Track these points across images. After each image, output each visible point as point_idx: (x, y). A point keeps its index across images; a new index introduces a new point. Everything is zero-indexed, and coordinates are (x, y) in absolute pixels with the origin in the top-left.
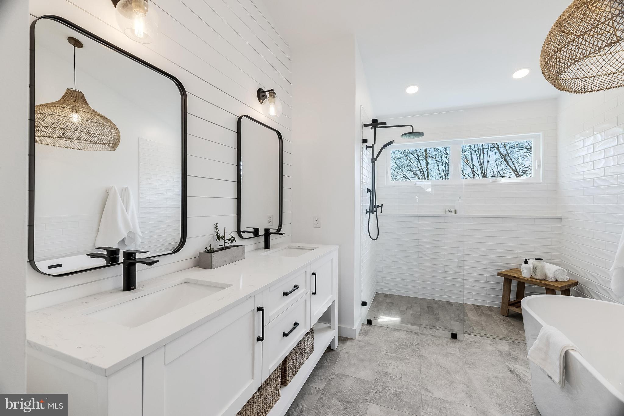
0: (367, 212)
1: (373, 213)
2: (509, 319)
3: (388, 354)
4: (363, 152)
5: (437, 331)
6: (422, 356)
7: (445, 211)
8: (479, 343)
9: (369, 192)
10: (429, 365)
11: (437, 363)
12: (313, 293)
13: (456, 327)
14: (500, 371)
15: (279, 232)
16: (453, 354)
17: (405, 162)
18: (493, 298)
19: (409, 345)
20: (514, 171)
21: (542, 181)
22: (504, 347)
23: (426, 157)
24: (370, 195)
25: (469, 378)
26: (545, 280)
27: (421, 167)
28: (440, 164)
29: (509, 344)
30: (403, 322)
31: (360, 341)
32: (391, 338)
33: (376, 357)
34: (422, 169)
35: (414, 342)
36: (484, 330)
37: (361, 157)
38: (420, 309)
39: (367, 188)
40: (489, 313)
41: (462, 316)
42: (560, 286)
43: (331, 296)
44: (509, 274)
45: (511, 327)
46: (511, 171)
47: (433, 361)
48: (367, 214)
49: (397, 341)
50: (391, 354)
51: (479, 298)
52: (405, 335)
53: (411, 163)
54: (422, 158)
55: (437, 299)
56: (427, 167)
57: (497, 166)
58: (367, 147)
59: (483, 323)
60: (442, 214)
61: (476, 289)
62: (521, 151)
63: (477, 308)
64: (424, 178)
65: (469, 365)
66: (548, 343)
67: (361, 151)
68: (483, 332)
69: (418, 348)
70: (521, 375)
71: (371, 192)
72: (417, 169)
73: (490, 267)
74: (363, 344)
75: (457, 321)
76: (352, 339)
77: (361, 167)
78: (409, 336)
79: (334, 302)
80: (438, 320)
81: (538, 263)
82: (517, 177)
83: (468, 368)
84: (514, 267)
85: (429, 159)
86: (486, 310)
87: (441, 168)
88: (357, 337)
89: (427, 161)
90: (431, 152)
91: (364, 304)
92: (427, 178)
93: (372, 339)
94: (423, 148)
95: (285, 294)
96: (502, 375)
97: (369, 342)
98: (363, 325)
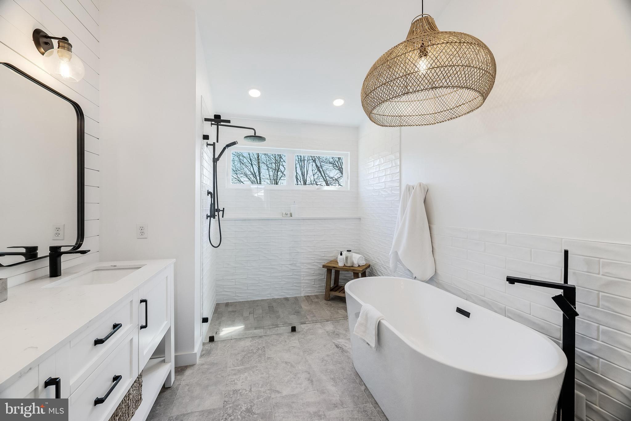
0: (208, 217)
1: (214, 218)
2: (330, 302)
3: (235, 368)
4: (204, 149)
5: (279, 328)
6: (269, 358)
7: (283, 214)
8: (313, 329)
9: (209, 195)
10: (275, 365)
11: (282, 360)
12: (142, 327)
13: (294, 320)
14: (329, 349)
15: (76, 249)
16: (294, 347)
17: (239, 165)
18: (319, 287)
19: (255, 351)
20: (325, 181)
21: (349, 190)
22: (329, 327)
23: (259, 163)
24: (211, 197)
25: (309, 364)
26: (352, 266)
27: (254, 171)
28: (270, 170)
29: (332, 324)
30: (246, 329)
31: (203, 364)
32: (236, 349)
33: (223, 376)
34: (255, 173)
35: (259, 347)
36: (314, 316)
37: (201, 155)
38: (262, 311)
39: (208, 190)
40: (316, 300)
41: (298, 309)
42: (361, 269)
43: (166, 322)
44: (330, 265)
45: (332, 309)
46: (323, 180)
47: (278, 360)
48: (207, 218)
49: (243, 351)
50: (238, 368)
51: (309, 289)
52: (251, 341)
53: (244, 167)
54: (255, 163)
55: (276, 297)
56: (259, 172)
57: (314, 175)
58: (208, 145)
59: (314, 311)
60: (280, 217)
61: (307, 281)
62: (328, 165)
63: (308, 298)
64: (256, 181)
65: (307, 353)
66: (367, 318)
67: (202, 148)
68: (314, 319)
69: (264, 351)
70: (343, 347)
71: (213, 195)
72: (249, 173)
73: (317, 261)
74: (206, 367)
75: (294, 315)
76: (193, 365)
77: (202, 166)
78: (255, 341)
79: (169, 330)
80: (278, 317)
81: (348, 254)
82: (327, 185)
83: (307, 355)
84: (332, 259)
85: (261, 165)
86: (314, 299)
87: (271, 173)
88: (198, 361)
89: (259, 166)
90: (263, 158)
91: (205, 320)
92: (259, 183)
93: (216, 357)
94: (255, 152)
95: (98, 342)
96: (331, 352)
97: (213, 362)
98: (204, 344)
